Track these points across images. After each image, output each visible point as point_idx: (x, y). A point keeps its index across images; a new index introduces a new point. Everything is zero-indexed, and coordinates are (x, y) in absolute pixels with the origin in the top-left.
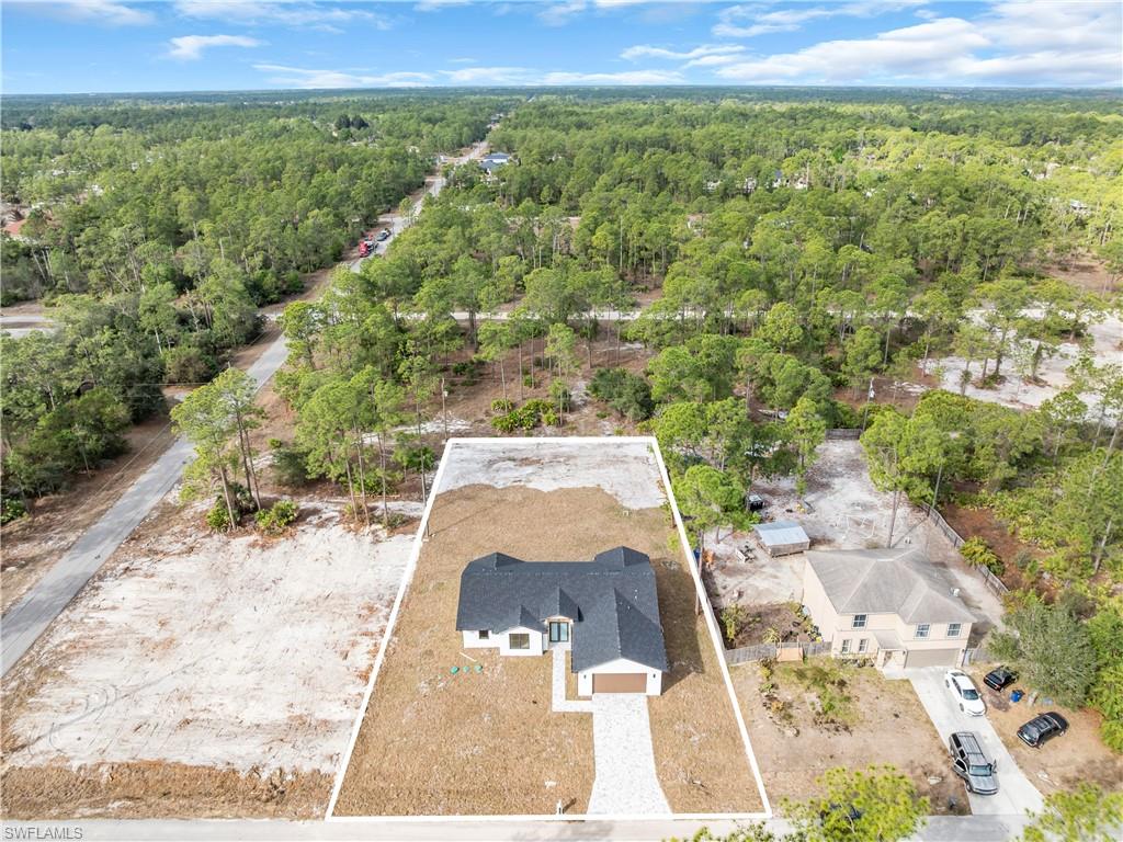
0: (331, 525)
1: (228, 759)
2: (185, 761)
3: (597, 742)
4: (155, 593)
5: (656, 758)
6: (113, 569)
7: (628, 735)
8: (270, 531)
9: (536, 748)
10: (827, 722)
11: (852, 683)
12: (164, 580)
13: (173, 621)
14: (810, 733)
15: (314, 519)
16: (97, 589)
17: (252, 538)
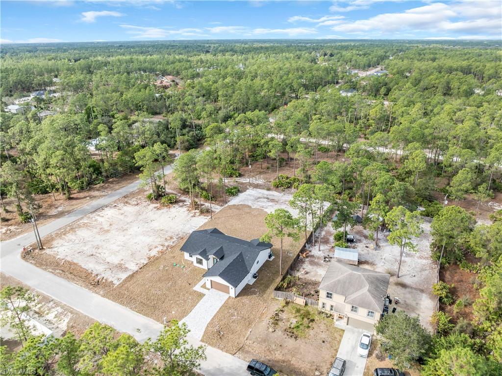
0: (184, 207)
1: (93, 269)
2: (83, 266)
3: (198, 305)
4: (116, 215)
5: (213, 318)
6: (112, 205)
7: (211, 307)
8: (163, 205)
9: (177, 299)
10: (290, 332)
11: (317, 322)
12: (122, 212)
13: (114, 225)
14: (279, 333)
15: (181, 204)
16: (103, 209)
17: (156, 205)
